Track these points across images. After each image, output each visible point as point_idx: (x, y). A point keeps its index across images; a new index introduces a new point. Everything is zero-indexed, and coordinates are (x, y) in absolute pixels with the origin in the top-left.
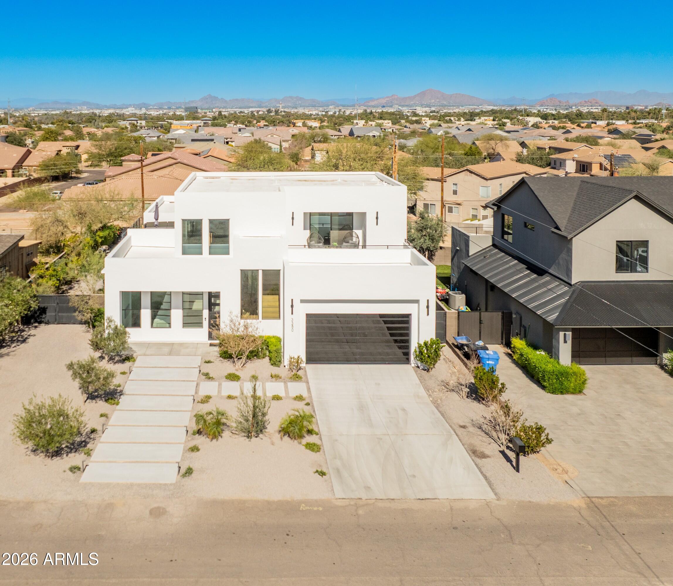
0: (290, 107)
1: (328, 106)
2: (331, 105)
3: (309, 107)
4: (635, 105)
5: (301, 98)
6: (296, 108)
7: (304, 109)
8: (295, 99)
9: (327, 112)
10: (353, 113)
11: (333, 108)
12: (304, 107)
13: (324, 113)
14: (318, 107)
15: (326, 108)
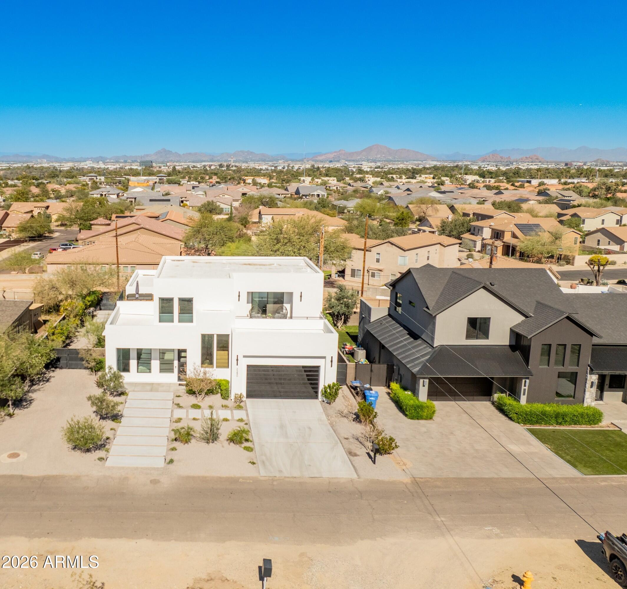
0: (241, 161)
1: (277, 160)
2: (281, 160)
3: (259, 161)
4: (574, 162)
5: (251, 152)
6: (247, 163)
7: (255, 163)
8: (246, 154)
9: (276, 167)
10: (301, 168)
11: (282, 163)
12: (254, 161)
13: (273, 168)
14: (268, 161)
15: (275, 162)
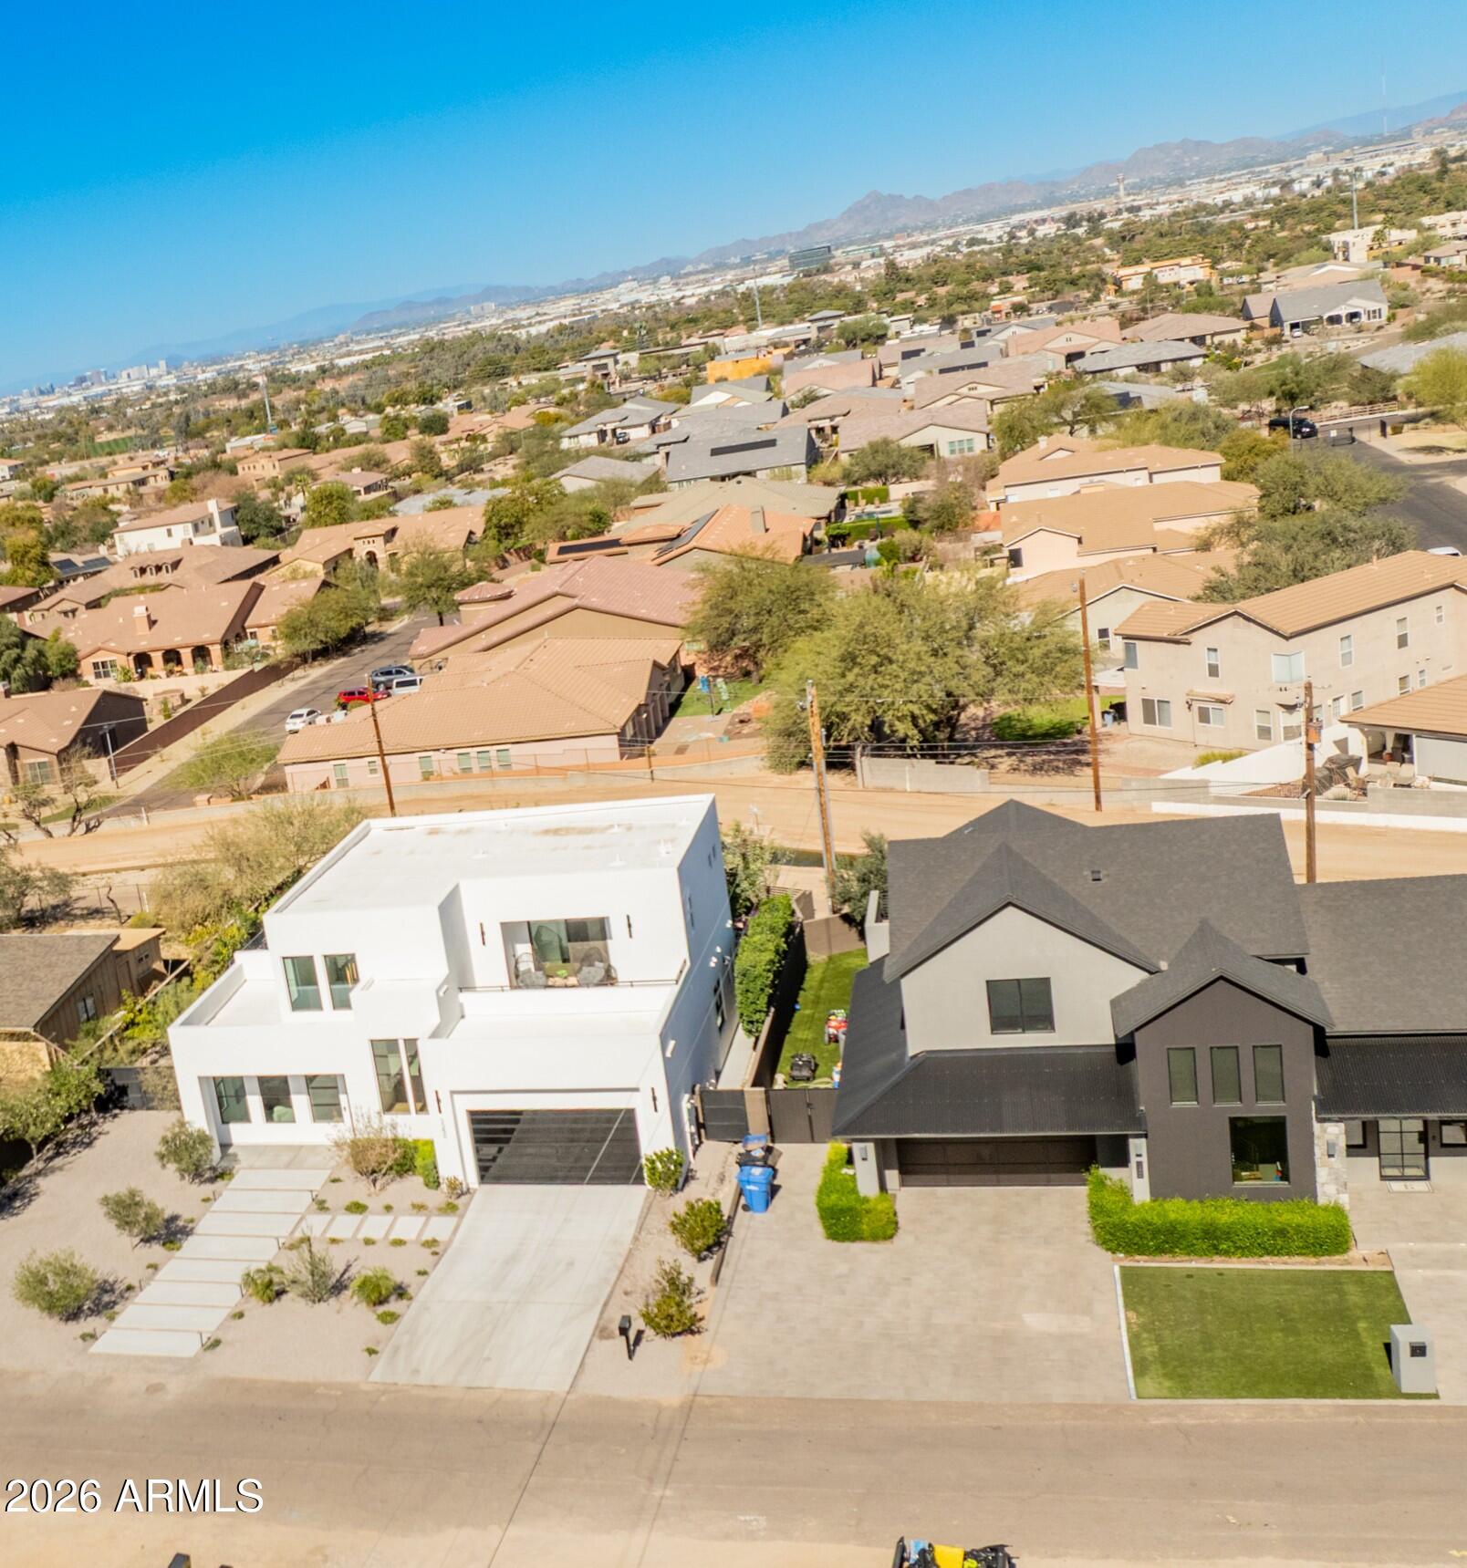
0: (1160, 181)
1: (1303, 152)
2: (1316, 148)
3: (1229, 169)
5: (1198, 144)
6: (1182, 185)
7: (1212, 181)
8: (1176, 152)
9: (1285, 186)
10: (1391, 170)
11: (1318, 161)
12: (1208, 173)
13: (1275, 191)
14: (1265, 163)
15: (1292, 164)
